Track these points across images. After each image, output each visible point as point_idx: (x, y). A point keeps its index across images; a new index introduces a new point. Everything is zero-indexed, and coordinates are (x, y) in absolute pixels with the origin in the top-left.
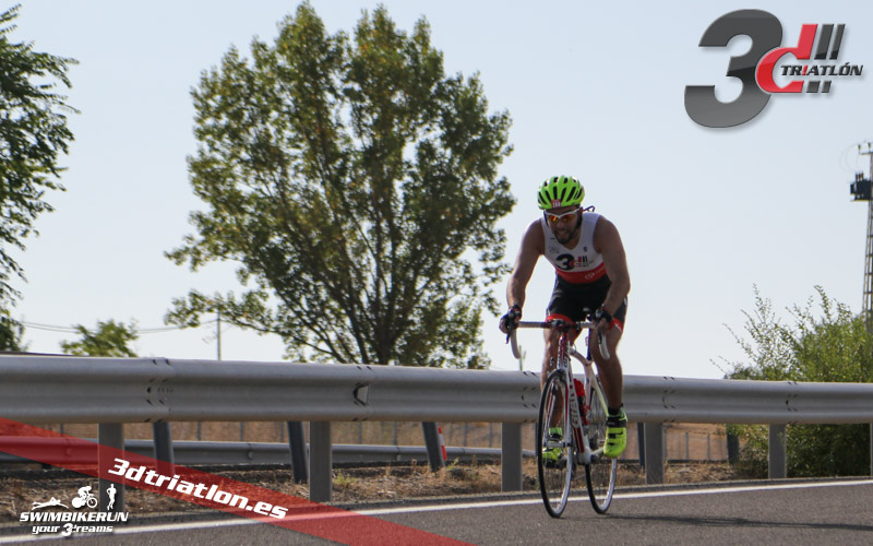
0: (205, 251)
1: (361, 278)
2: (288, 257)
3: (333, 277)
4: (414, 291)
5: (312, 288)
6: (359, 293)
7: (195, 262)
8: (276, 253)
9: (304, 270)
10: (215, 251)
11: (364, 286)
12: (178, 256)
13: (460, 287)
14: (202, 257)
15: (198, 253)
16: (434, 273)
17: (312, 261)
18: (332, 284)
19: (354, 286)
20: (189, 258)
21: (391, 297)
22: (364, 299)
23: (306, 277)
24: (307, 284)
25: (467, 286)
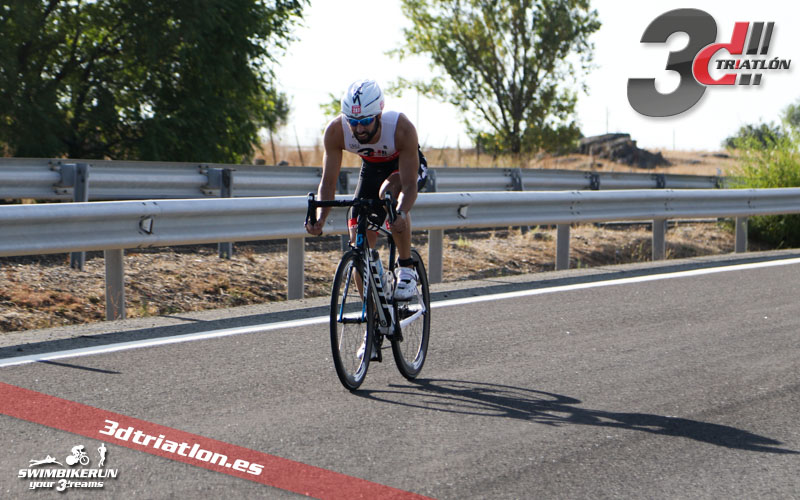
0: (407, 51)
1: (503, 70)
2: (459, 56)
3: (487, 69)
4: (537, 80)
5: (473, 76)
6: (502, 79)
7: (401, 57)
8: (452, 53)
9: (468, 63)
10: (414, 51)
11: (505, 75)
12: (390, 54)
13: (566, 77)
14: (405, 54)
15: (403, 52)
16: (550, 68)
17: (473, 58)
18: (486, 73)
19: (500, 75)
20: (397, 55)
21: (523, 82)
22: (505, 83)
23: (470, 68)
24: (470, 73)
25: (571, 76)
